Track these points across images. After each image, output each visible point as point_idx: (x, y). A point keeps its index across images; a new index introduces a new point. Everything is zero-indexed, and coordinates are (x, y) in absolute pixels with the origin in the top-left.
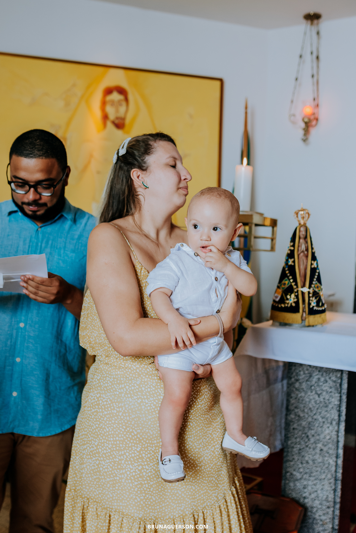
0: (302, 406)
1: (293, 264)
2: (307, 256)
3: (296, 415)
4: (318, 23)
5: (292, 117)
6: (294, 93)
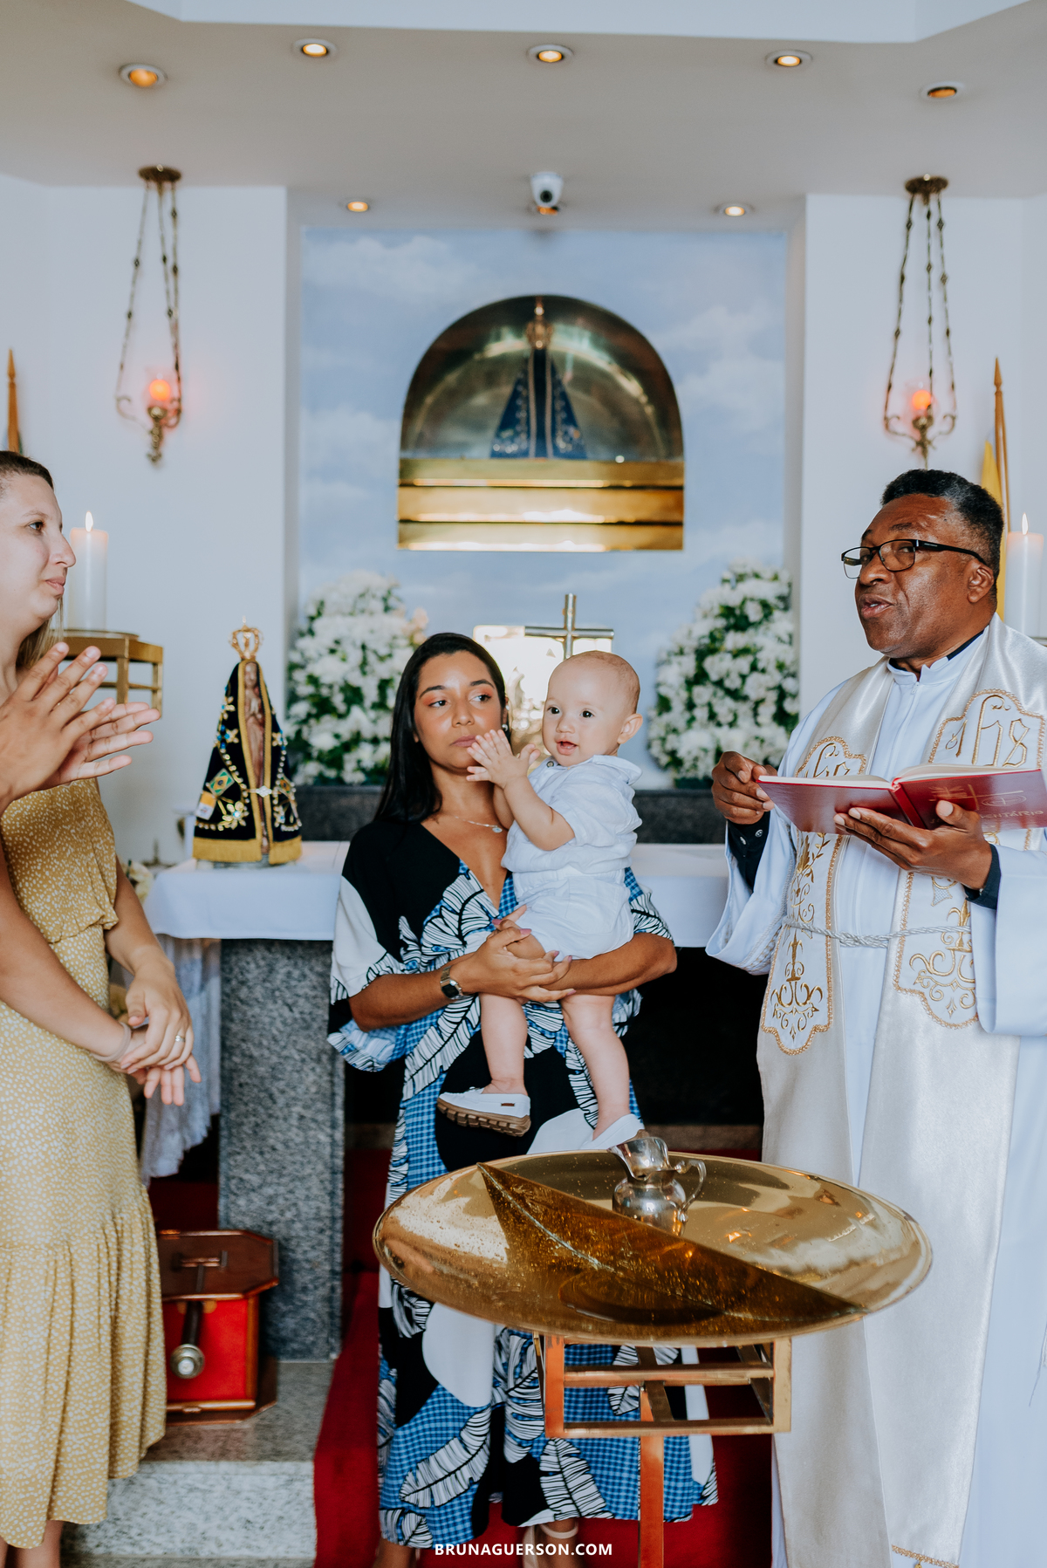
0: (255, 1034)
1: (236, 741)
2: (262, 724)
3: (244, 1055)
4: (173, 189)
5: (124, 403)
6: (125, 346)
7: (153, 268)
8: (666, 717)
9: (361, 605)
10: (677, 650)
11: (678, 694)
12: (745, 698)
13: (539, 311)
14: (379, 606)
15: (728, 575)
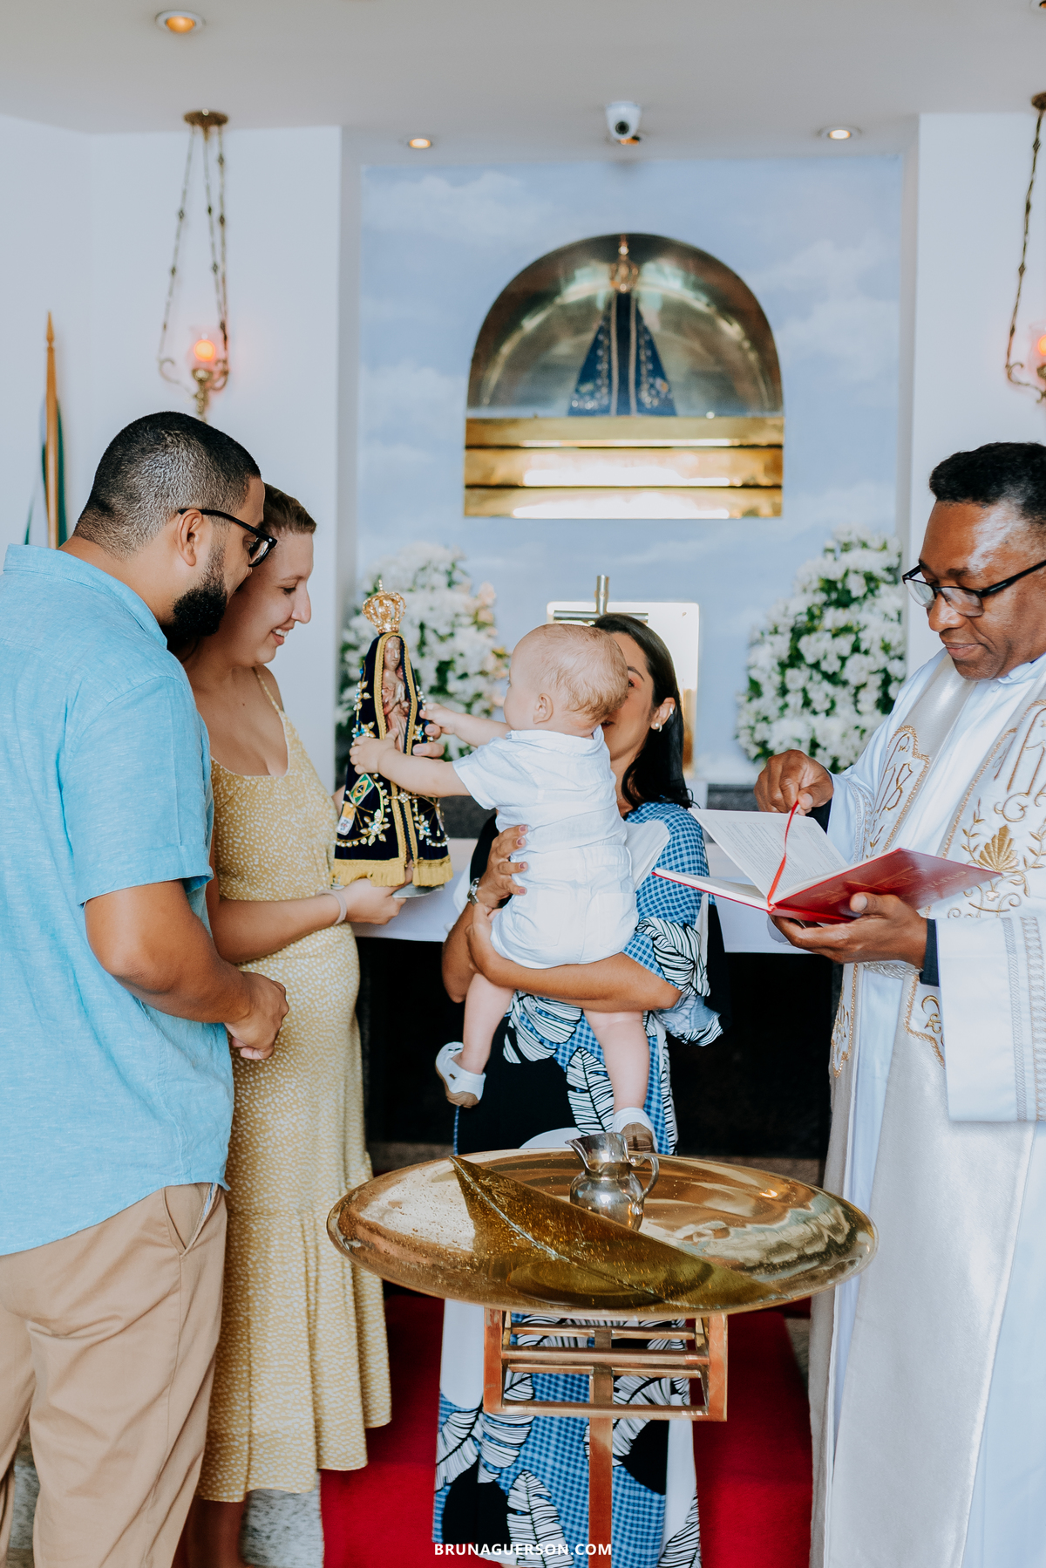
2: (407, 715)
4: (220, 133)
5: (167, 365)
6: (168, 305)
7: (198, 219)
8: (756, 703)
9: (420, 581)
10: (772, 629)
11: (770, 677)
12: (845, 683)
13: (624, 250)
14: (441, 580)
15: (831, 544)
